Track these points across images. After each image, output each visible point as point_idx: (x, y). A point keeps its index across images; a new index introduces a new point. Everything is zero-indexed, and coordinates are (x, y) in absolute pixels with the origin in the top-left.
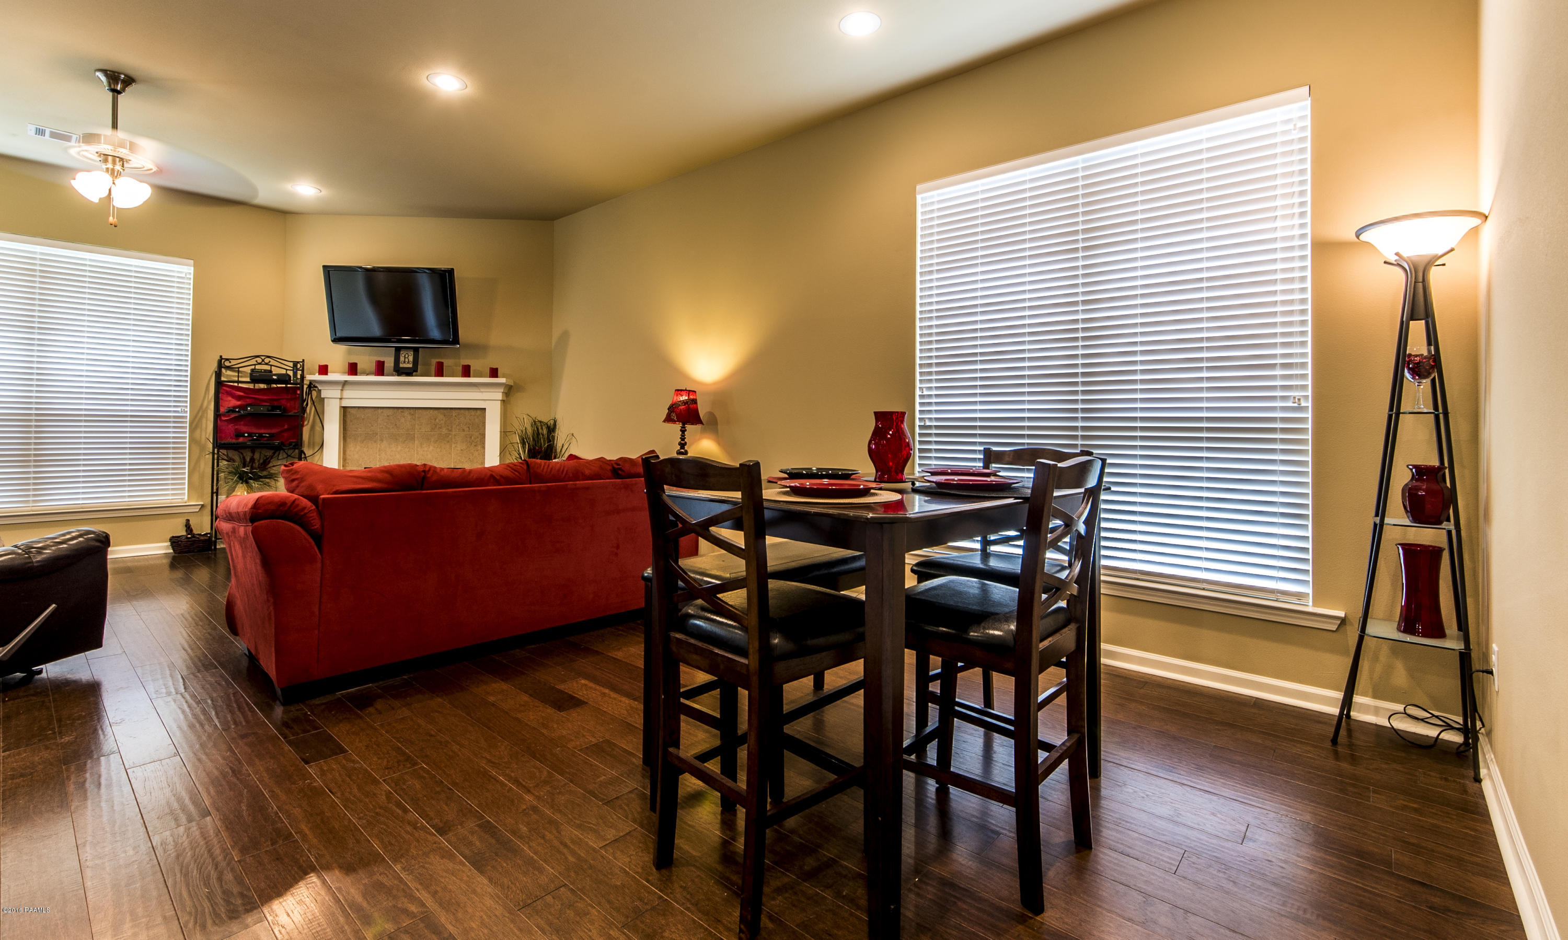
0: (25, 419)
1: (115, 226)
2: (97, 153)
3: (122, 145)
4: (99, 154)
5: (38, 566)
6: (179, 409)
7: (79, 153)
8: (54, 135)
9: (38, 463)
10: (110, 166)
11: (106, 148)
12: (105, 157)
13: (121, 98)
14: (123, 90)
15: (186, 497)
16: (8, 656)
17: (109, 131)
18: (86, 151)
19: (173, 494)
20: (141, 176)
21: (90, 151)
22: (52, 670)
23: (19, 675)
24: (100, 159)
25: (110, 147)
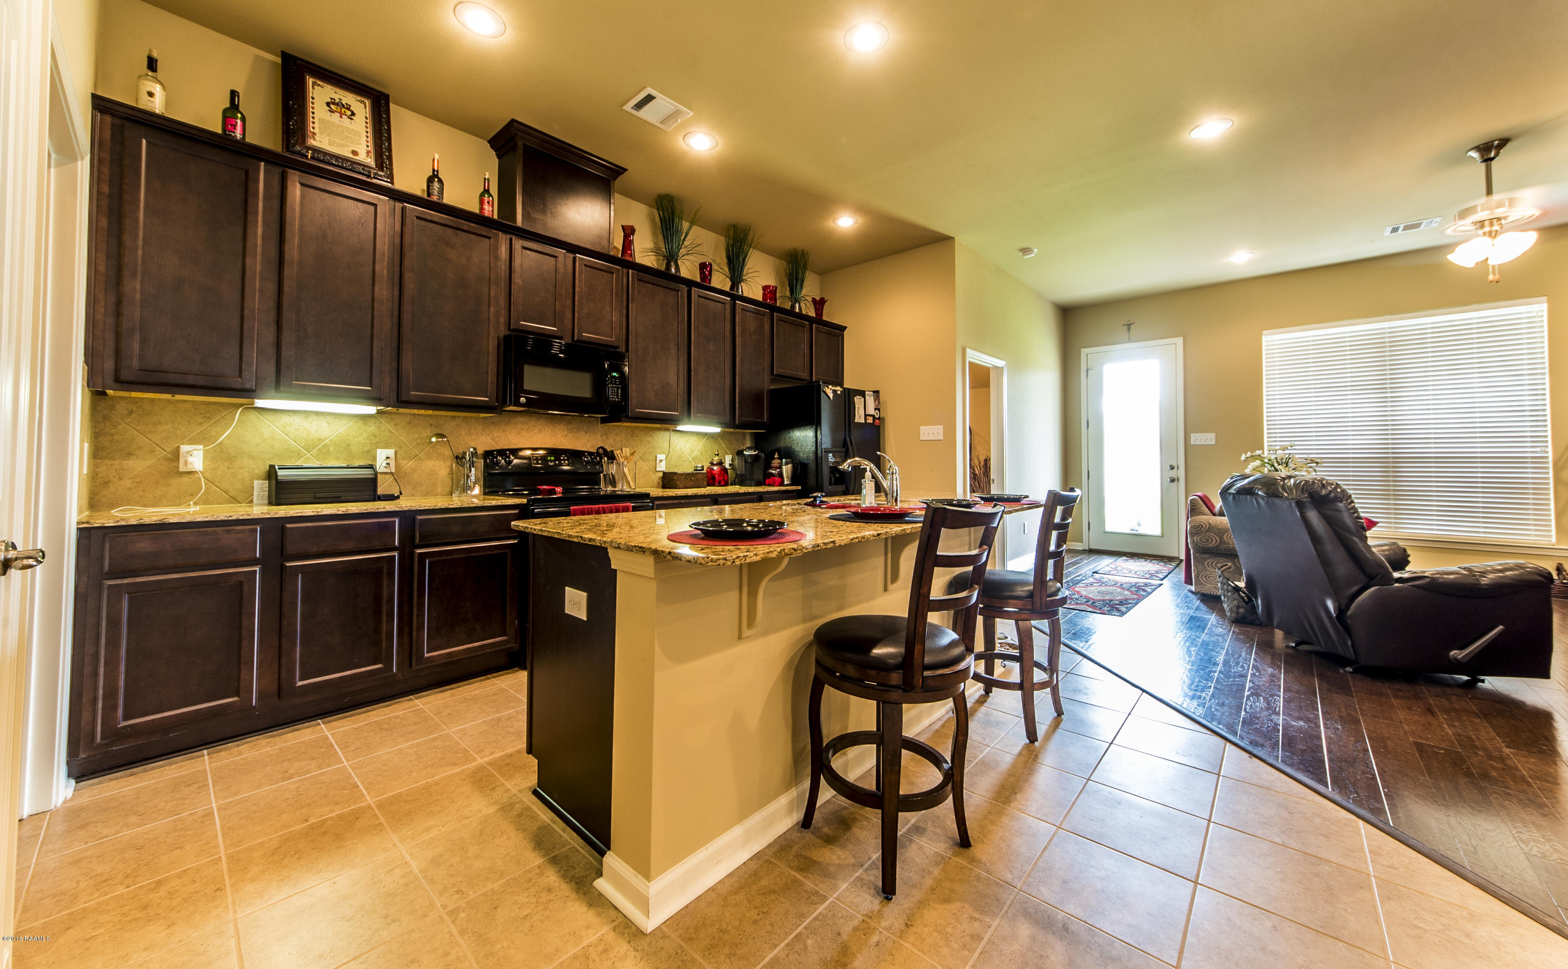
0: (1384, 461)
1: (1497, 282)
2: (1473, 223)
3: (1500, 205)
4: (1475, 223)
5: (1486, 589)
6: (1538, 449)
7: (1454, 231)
8: (1406, 228)
9: (1397, 497)
10: (1487, 229)
11: (1482, 215)
12: (1481, 224)
13: (1494, 164)
14: (1497, 155)
15: (1554, 540)
16: (1467, 659)
17: (1484, 199)
18: (1462, 225)
19: (1536, 535)
20: (1522, 226)
21: (1466, 225)
22: (1492, 683)
23: (1465, 678)
24: (1476, 227)
25: (1488, 212)
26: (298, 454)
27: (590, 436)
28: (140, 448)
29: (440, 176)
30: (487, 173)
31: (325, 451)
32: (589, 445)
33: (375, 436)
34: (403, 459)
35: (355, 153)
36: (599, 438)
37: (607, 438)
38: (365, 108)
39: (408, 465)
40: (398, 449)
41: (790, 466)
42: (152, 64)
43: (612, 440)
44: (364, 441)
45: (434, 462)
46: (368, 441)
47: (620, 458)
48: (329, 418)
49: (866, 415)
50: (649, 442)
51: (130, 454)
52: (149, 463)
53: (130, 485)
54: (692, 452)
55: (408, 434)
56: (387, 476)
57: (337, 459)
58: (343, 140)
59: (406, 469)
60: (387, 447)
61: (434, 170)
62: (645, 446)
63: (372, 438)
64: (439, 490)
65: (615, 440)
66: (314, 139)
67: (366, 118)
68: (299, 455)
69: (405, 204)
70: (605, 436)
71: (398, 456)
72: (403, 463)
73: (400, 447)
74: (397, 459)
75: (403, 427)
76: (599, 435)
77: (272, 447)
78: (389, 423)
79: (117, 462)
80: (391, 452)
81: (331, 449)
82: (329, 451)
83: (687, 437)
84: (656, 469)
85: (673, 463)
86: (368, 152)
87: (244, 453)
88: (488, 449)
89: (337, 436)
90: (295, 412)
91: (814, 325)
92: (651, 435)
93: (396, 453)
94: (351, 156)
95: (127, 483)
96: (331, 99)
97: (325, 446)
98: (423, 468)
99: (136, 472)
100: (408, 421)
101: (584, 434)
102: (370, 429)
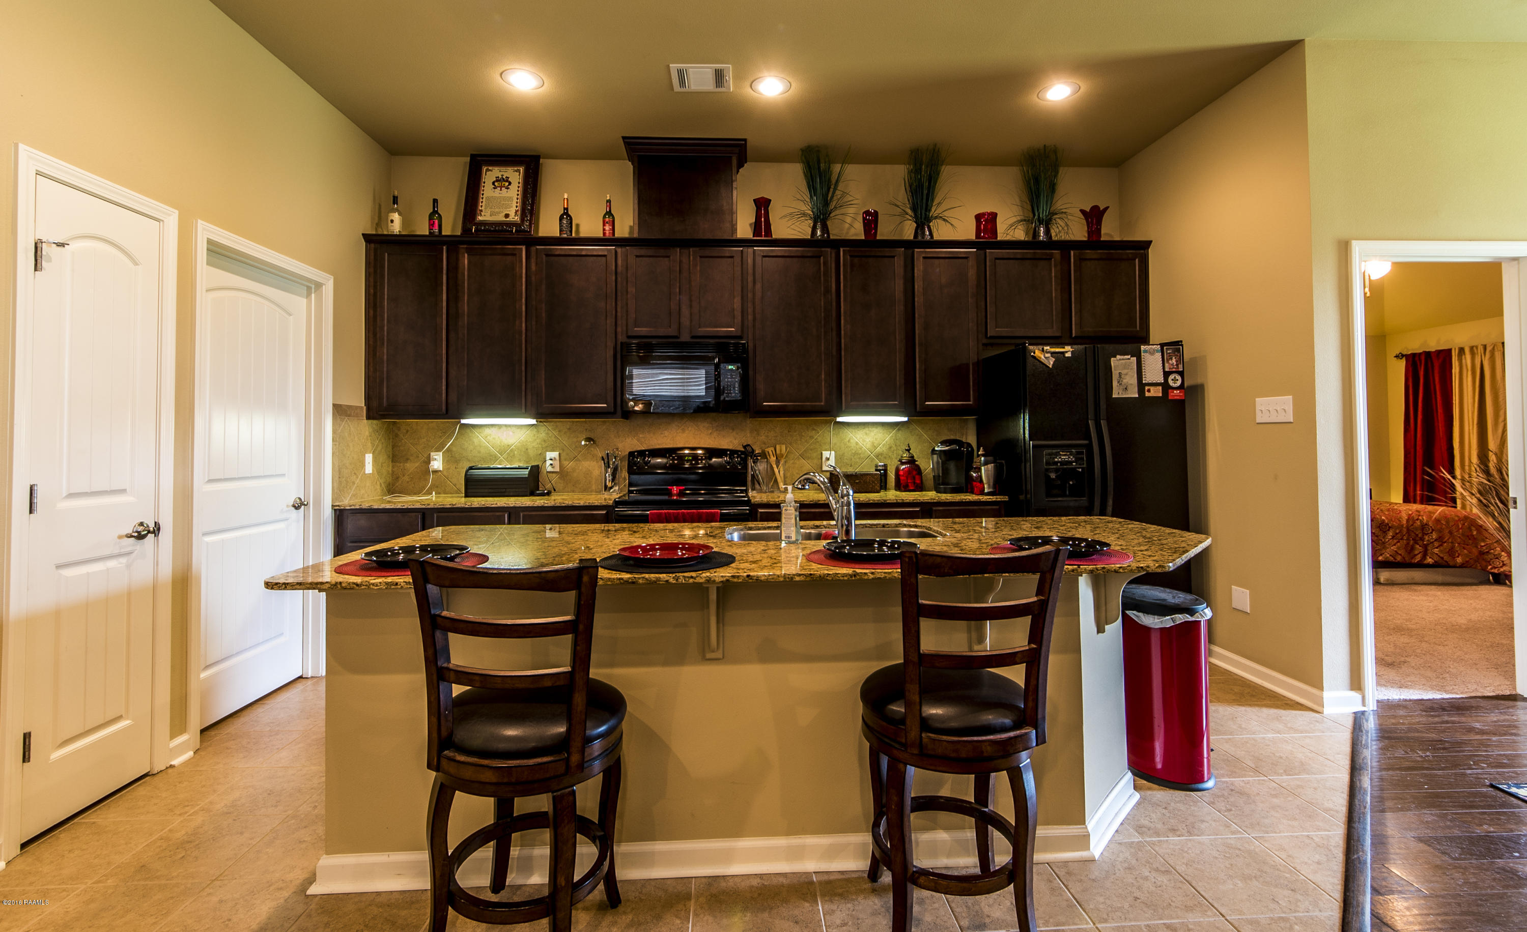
26: (495, 457)
27: (737, 434)
28: (412, 455)
29: (569, 213)
30: (608, 195)
31: (511, 456)
32: (736, 442)
33: (545, 441)
34: (565, 460)
35: (507, 216)
36: (748, 435)
37: (758, 434)
38: (519, 175)
39: (569, 465)
40: (561, 452)
41: (991, 466)
42: (395, 200)
43: (763, 437)
44: (537, 446)
45: (589, 462)
46: (540, 446)
47: (772, 456)
48: (514, 429)
49: (1141, 386)
50: (812, 437)
51: (408, 459)
52: (417, 465)
53: (408, 480)
54: (876, 448)
55: (568, 439)
56: (554, 475)
57: (520, 461)
58: (500, 208)
59: (568, 469)
60: (553, 450)
61: (565, 209)
62: (806, 441)
63: (543, 443)
64: (594, 487)
65: (767, 436)
66: (481, 215)
67: (519, 183)
68: (496, 459)
69: (538, 247)
70: (756, 433)
71: (562, 458)
72: (565, 463)
73: (563, 450)
74: (561, 460)
75: (565, 433)
76: (748, 431)
77: (479, 452)
78: (555, 430)
79: (401, 464)
80: (555, 454)
81: (516, 452)
82: (514, 455)
83: (867, 429)
84: (821, 468)
85: (845, 461)
86: (517, 211)
87: (464, 457)
88: (632, 450)
89: (519, 442)
90: (492, 425)
91: (1072, 253)
92: (814, 429)
93: (560, 454)
94: (504, 219)
95: (406, 478)
96: (496, 177)
97: (512, 450)
98: (580, 468)
99: (410, 471)
100: (568, 427)
101: (731, 431)
102: (541, 436)
